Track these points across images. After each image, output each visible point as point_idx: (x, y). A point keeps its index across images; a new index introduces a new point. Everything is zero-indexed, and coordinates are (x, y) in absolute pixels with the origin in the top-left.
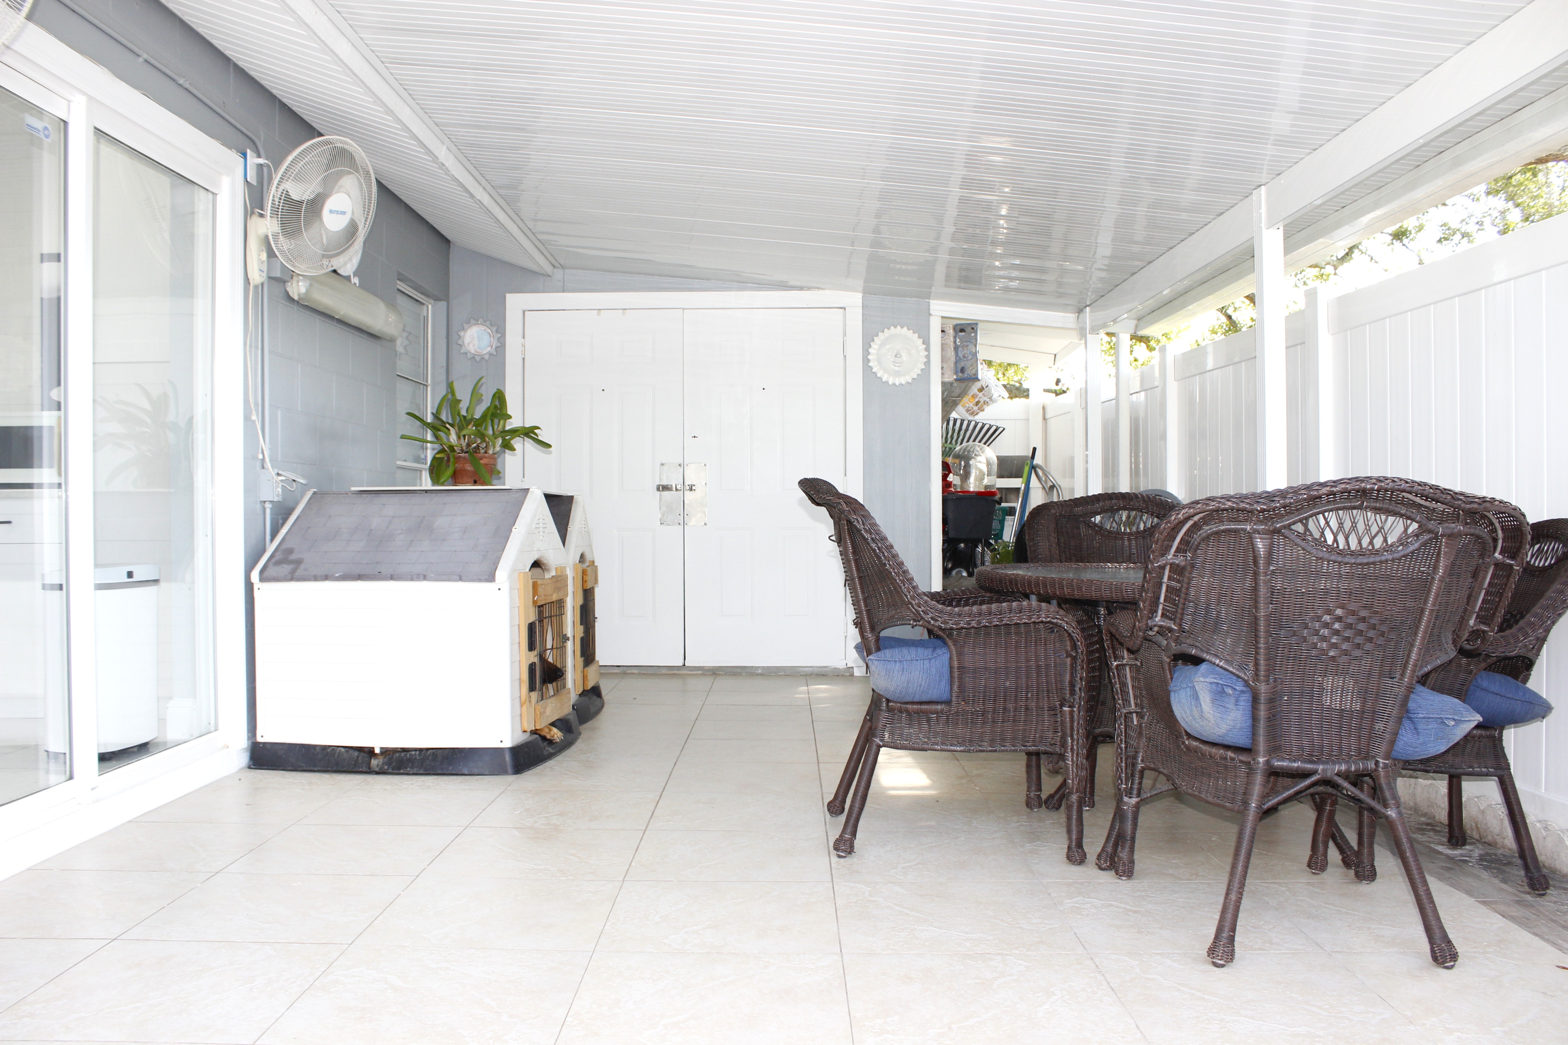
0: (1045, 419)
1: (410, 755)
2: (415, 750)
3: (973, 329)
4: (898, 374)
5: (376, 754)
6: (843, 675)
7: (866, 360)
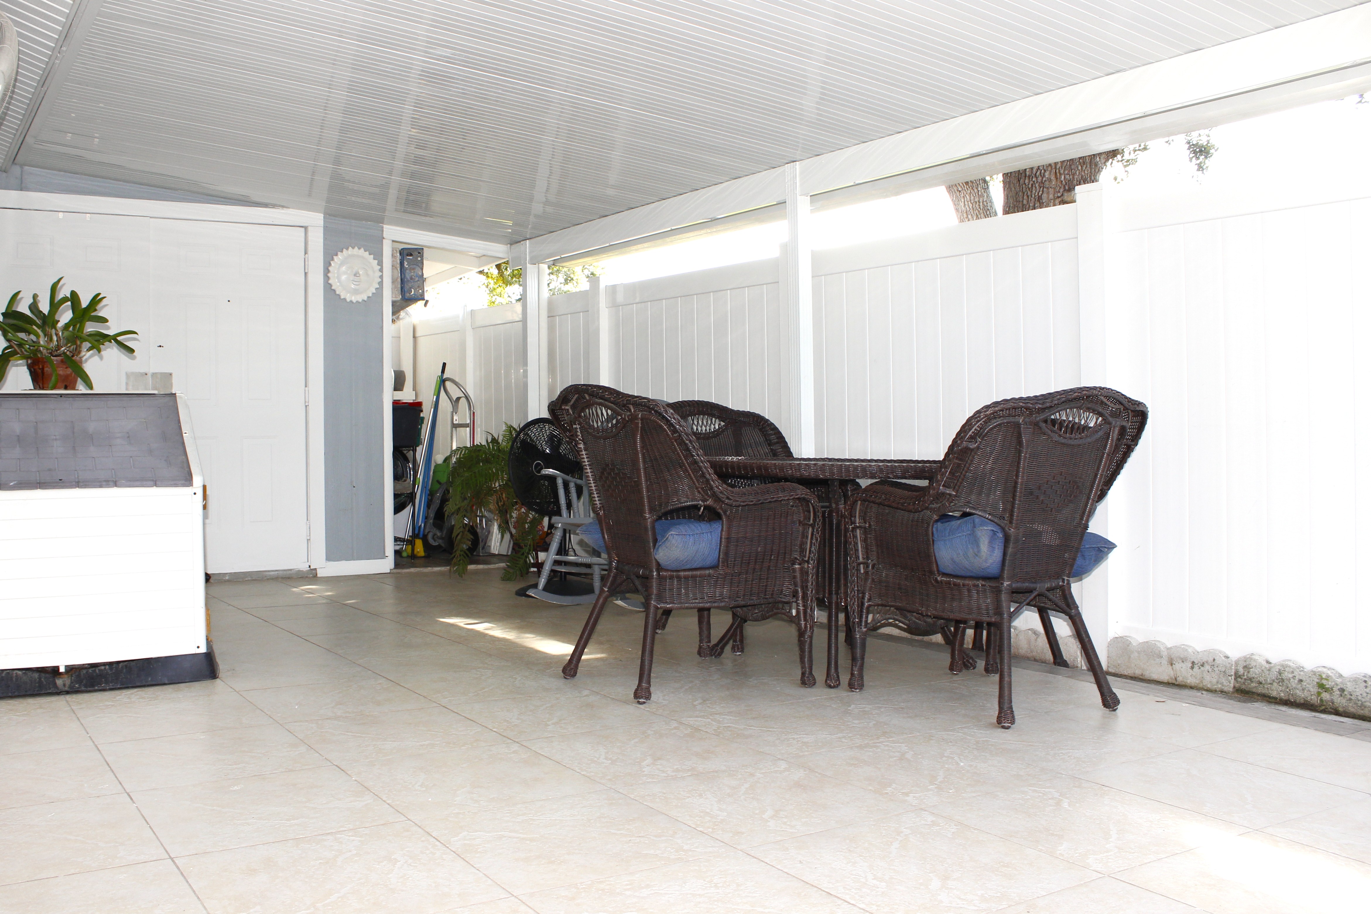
0: (414, 337)
1: (100, 670)
2: (104, 664)
3: (419, 253)
4: (356, 292)
5: (61, 673)
6: (307, 577)
7: (326, 278)
